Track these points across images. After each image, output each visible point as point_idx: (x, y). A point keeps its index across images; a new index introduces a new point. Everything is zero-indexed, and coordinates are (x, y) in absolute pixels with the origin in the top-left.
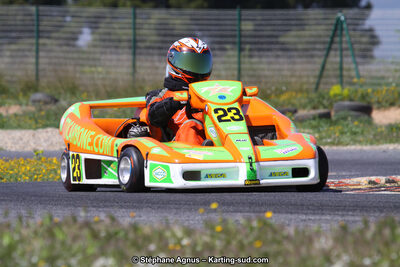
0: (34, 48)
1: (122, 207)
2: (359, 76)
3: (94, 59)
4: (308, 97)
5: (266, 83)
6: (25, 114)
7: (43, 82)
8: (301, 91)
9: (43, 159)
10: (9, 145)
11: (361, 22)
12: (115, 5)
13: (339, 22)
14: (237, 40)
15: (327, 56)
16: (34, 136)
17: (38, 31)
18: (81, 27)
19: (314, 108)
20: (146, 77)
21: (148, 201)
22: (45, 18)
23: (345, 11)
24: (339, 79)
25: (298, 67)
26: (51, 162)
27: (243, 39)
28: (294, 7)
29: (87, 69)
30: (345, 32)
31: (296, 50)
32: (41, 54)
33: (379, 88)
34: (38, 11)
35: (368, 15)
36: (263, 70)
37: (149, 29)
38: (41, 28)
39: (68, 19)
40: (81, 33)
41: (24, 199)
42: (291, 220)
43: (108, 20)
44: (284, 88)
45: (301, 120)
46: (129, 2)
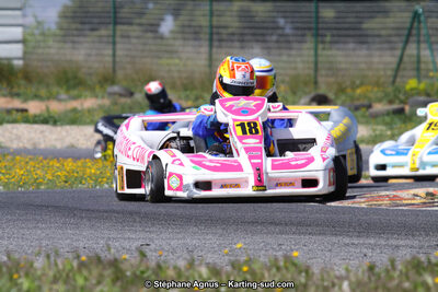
0: (111, 39)
2: (436, 70)
4: (384, 91)
5: (343, 76)
7: (120, 74)
8: (377, 84)
10: (81, 142)
13: (416, 15)
14: (314, 32)
15: (404, 49)
19: (391, 102)
23: (422, 4)
24: (415, 73)
25: (376, 60)
27: (320, 32)
29: (164, 61)
30: (422, 25)
32: (118, 46)
34: (115, 3)
36: (340, 63)
38: (119, 20)
44: (358, 82)
45: (375, 116)
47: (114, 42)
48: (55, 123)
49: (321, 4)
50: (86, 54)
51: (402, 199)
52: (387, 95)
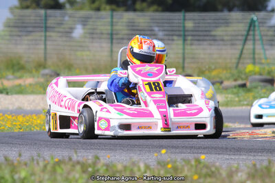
0: (43, 38)
1: (102, 149)
2: (266, 58)
4: (231, 73)
5: (202, 63)
6: (37, 84)
7: (49, 62)
8: (226, 68)
10: (26, 105)
11: (268, 21)
12: (98, 9)
13: (252, 22)
14: (182, 33)
15: (244, 44)
16: (43, 99)
17: (46, 27)
18: (75, 24)
19: (235, 80)
22: (52, 18)
23: (257, 13)
24: (252, 60)
25: (224, 52)
27: (187, 33)
28: (222, 11)
29: (79, 53)
30: (257, 28)
31: (223, 40)
32: (48, 43)
34: (46, 13)
35: (272, 16)
36: (200, 54)
37: (122, 26)
38: (48, 25)
39: (67, 18)
40: (75, 28)
41: (36, 144)
43: (93, 20)
44: (213, 67)
45: (226, 89)
46: (108, 7)
47: (45, 40)
48: (7, 93)
49: (187, 14)
50: (26, 48)
51: (257, 134)
52: (233, 75)
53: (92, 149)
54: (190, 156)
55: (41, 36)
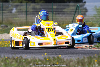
0: (1, 13)
1: (23, 54)
3: (17, 16)
5: (59, 22)
7: (4, 22)
9: (4, 41)
11: (83, 6)
12: (22, 2)
13: (78, 6)
14: (52, 11)
15: (75, 15)
16: (1, 35)
17: (2, 9)
18: (13, 8)
20: (30, 20)
21: (30, 52)
22: (4, 6)
23: (79, 3)
26: (6, 42)
27: (54, 11)
28: (66, 2)
29: (15, 18)
30: (79, 9)
31: (67, 13)
32: (3, 15)
33: (88, 23)
34: (2, 4)
35: (85, 4)
36: (59, 18)
37: (30, 8)
38: (3, 8)
39: (10, 6)
40: (13, 9)
42: (65, 57)
43: (20, 6)
46: (25, 2)
47: (2, 14)
49: (54, 4)
53: (20, 53)
54: (56, 56)
55: (1, 12)
